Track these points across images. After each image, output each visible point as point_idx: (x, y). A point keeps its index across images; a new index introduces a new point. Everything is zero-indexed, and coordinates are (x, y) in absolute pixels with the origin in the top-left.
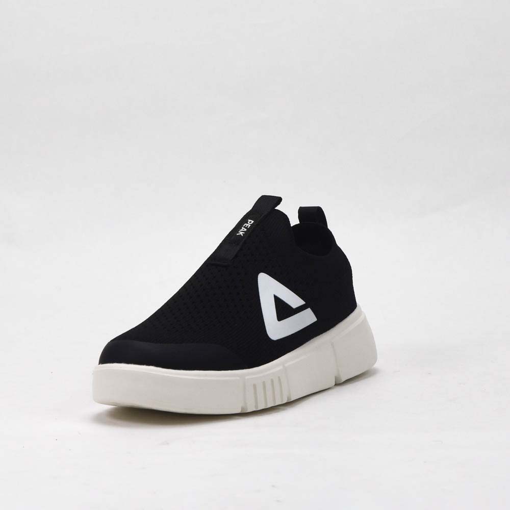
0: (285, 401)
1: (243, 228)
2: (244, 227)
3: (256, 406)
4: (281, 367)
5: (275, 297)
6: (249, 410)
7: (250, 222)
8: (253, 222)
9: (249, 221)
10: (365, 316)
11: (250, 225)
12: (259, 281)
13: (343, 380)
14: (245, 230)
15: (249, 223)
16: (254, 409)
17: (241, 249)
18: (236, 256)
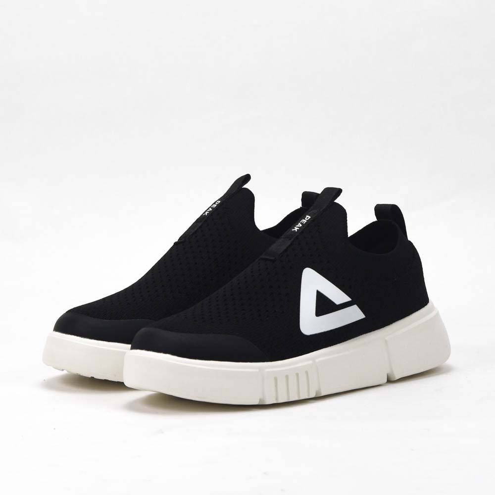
0: (313, 395)
1: (299, 224)
2: (301, 223)
3: (277, 399)
4: (311, 362)
5: (318, 293)
6: (268, 403)
7: (308, 218)
8: (310, 217)
9: (307, 216)
10: (438, 312)
11: (306, 221)
12: (303, 276)
13: (397, 377)
14: (301, 225)
15: (306, 219)
16: (275, 402)
17: (291, 244)
18: (286, 250)
